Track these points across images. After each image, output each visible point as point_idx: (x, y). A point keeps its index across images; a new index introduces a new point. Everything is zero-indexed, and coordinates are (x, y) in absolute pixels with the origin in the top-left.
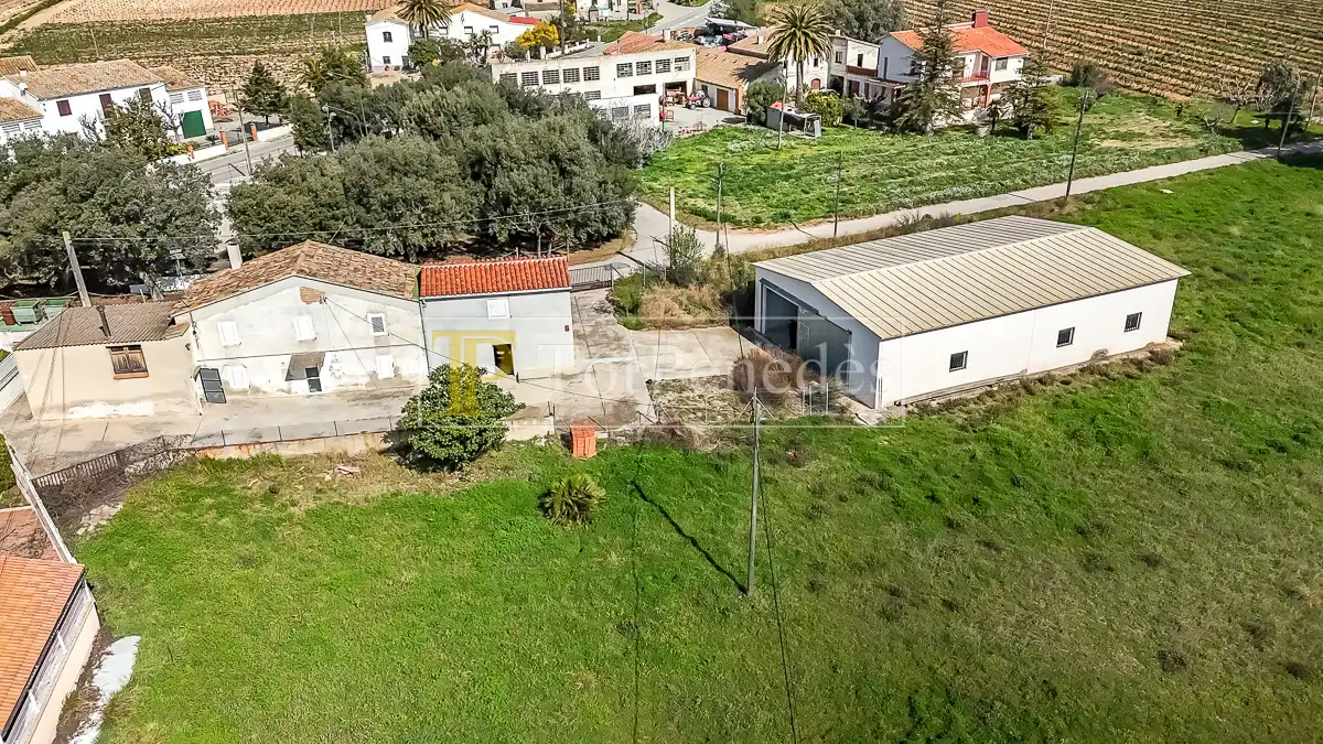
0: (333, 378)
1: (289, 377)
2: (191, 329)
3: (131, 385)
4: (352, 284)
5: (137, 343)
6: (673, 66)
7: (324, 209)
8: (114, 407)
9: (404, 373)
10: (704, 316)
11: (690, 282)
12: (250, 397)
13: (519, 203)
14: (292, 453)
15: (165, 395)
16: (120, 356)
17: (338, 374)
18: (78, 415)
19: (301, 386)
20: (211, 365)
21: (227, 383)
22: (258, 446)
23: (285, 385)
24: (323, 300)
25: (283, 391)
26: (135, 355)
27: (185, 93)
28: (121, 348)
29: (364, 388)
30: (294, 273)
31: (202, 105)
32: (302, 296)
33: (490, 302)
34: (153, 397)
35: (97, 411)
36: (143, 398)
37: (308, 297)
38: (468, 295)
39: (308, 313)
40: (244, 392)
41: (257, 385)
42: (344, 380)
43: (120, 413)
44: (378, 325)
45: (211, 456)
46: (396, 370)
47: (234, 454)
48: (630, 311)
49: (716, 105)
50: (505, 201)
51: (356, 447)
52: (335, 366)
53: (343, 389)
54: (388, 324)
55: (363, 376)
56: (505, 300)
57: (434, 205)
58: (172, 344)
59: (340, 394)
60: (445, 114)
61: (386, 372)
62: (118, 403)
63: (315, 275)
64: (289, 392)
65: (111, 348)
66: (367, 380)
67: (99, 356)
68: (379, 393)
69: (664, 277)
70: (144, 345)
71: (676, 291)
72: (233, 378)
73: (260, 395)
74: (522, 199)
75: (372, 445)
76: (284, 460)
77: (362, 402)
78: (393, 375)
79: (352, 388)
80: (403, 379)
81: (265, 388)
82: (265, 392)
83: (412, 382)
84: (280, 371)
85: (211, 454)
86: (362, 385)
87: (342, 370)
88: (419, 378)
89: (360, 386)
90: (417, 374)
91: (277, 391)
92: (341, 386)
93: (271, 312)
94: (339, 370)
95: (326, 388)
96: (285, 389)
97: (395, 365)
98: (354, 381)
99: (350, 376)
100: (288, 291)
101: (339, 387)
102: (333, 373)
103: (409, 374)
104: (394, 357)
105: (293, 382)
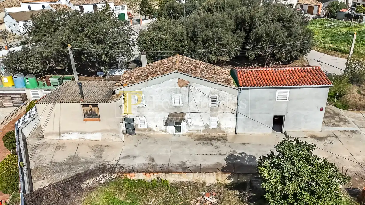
0: (187, 126)
1: (166, 124)
2: (123, 97)
3: (92, 125)
4: (203, 78)
5: (96, 104)
8: (82, 135)
9: (223, 127)
12: (147, 133)
14: (174, 179)
15: (107, 131)
16: (88, 109)
17: (190, 124)
18: (66, 137)
19: (171, 129)
20: (130, 116)
21: (137, 125)
22: (155, 174)
23: (163, 128)
24: (188, 86)
25: (162, 131)
26: (95, 109)
27: (120, 7)
28: (88, 105)
29: (201, 133)
30: (176, 71)
31: (125, 12)
32: (179, 84)
33: (278, 91)
34: (101, 131)
35: (74, 137)
36: (97, 132)
37: (182, 84)
39: (180, 92)
40: (144, 130)
41: (151, 127)
42: (193, 128)
43: (85, 138)
44: (214, 100)
45: (129, 177)
46: (219, 125)
47: (141, 177)
49: (306, 12)
51: (210, 179)
52: (189, 121)
53: (191, 132)
54: (219, 100)
55: (202, 126)
56: (288, 91)
58: (113, 105)
59: (190, 135)
61: (213, 126)
62: (84, 133)
63: (186, 72)
64: (165, 132)
65: (83, 105)
66: (203, 128)
67: (77, 109)
68: (210, 136)
70: (99, 105)
71: (357, 88)
72: (140, 123)
73: (152, 132)
75: (220, 180)
76: (169, 183)
77: (202, 142)
78: (217, 127)
79: (196, 132)
80: (222, 130)
81: (154, 129)
82: (154, 131)
83: (227, 132)
84: (162, 121)
85: (129, 176)
86: (201, 131)
87: (192, 123)
88: (230, 130)
89: (200, 132)
90: (229, 128)
91: (160, 131)
92: (190, 130)
93: (162, 90)
94: (190, 123)
95: (183, 131)
96: (164, 130)
97: (219, 122)
98: (197, 129)
99: (196, 126)
100: (171, 80)
101: (189, 131)
102: (188, 124)
103: (225, 128)
104: (219, 118)
105: (167, 127)
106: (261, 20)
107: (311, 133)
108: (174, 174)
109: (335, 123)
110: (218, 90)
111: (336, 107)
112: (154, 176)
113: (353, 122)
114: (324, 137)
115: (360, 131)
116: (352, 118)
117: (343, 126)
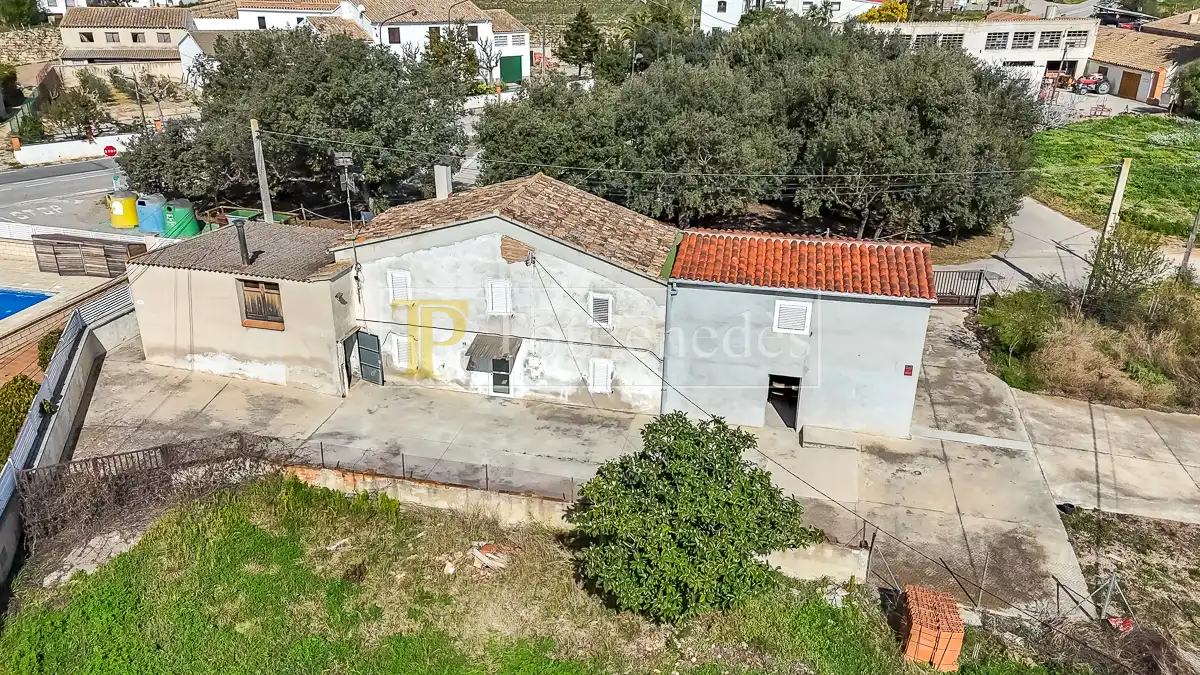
0: (527, 377)
1: (471, 367)
2: (353, 272)
3: (261, 338)
4: (575, 242)
5: (275, 281)
6: (1063, 40)
7: (584, 144)
8: (238, 364)
9: (627, 391)
10: (1167, 389)
11: (1130, 321)
12: (416, 384)
13: (851, 162)
15: (303, 361)
16: (254, 295)
17: (535, 373)
18: (202, 365)
19: (483, 380)
20: (372, 329)
21: (389, 356)
22: (369, 479)
23: (462, 374)
24: (531, 260)
25: (458, 382)
26: (270, 296)
27: (510, 36)
28: (256, 284)
29: (566, 401)
30: (497, 213)
31: (523, 51)
32: (504, 250)
33: (781, 303)
34: (286, 360)
35: (215, 366)
36: (276, 359)
37: (513, 252)
38: (748, 286)
39: (508, 276)
42: (542, 384)
43: (247, 374)
44: (601, 307)
45: (302, 479)
46: (615, 383)
47: (331, 481)
48: (1014, 354)
49: (1117, 90)
50: (829, 157)
51: (513, 513)
52: (533, 362)
53: (537, 397)
55: (568, 384)
56: (808, 304)
57: (726, 154)
58: (320, 289)
59: (531, 404)
60: (768, 52)
61: (599, 386)
62: (243, 358)
63: (525, 220)
64: (467, 385)
65: (245, 281)
66: (569, 390)
67: (229, 290)
68: (585, 413)
69: (1077, 305)
70: (285, 285)
71: (1105, 334)
72: (398, 352)
73: (429, 383)
74: (856, 156)
75: (537, 517)
76: (403, 509)
77: (555, 424)
78: (610, 391)
79: (550, 398)
80: (623, 399)
81: (437, 373)
82: (435, 380)
83: (637, 407)
84: (459, 353)
85: (302, 475)
86: (564, 395)
87: (540, 369)
88: (646, 402)
89: (561, 397)
90: (645, 397)
91: (452, 381)
92: (536, 391)
93: (457, 266)
94: (536, 368)
95: (515, 390)
96: (463, 381)
97: (614, 377)
98: (554, 389)
99: (552, 380)
100: (484, 239)
101: (533, 393)
102: (528, 371)
103: (633, 394)
104: (615, 363)
105: (474, 374)
106: (852, 99)
107: (877, 439)
108: (417, 484)
109: (968, 422)
110: (611, 282)
111: (1004, 380)
112: (364, 485)
113: (1029, 427)
114: (906, 455)
115: (1031, 454)
116: (1034, 415)
117: (991, 433)
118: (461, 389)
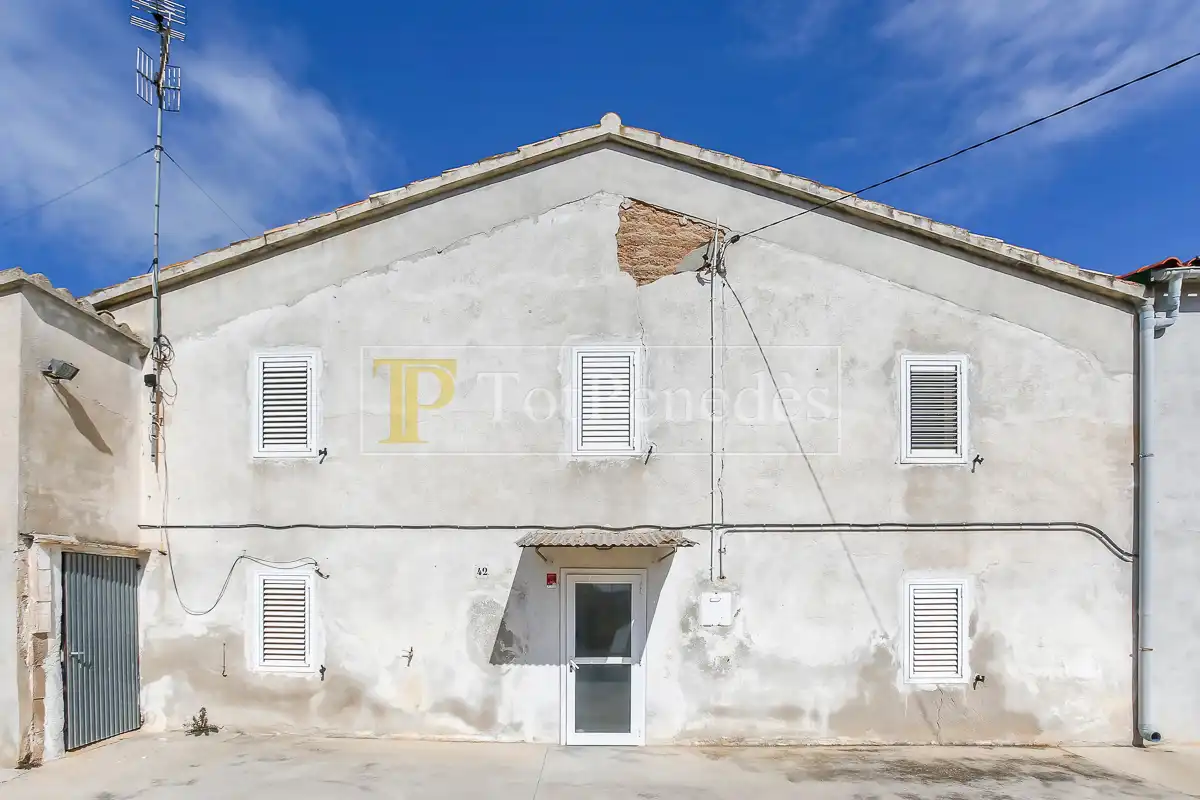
0: (693, 666)
1: (505, 648)
9: (1018, 670)
12: (315, 725)
17: (719, 649)
23: (470, 678)
24: (714, 265)
25: (458, 709)
29: (823, 732)
32: (627, 247)
37: (652, 247)
39: (639, 325)
40: (296, 697)
41: (353, 667)
42: (742, 684)
44: (932, 407)
46: (983, 650)
52: (715, 609)
53: (730, 726)
54: (982, 411)
55: (828, 672)
64: (485, 719)
66: (827, 696)
73: (361, 723)
78: (968, 675)
79: (771, 728)
80: (1013, 703)
81: (385, 690)
82: (379, 710)
83: (1057, 724)
84: (464, 607)
86: (815, 716)
87: (738, 633)
89: (806, 725)
90: (1076, 685)
91: (437, 708)
92: (720, 712)
93: (474, 310)
94: (724, 630)
95: (650, 715)
96: (474, 704)
97: (979, 628)
98: (777, 693)
99: (773, 666)
100: (565, 216)
101: (710, 721)
102: (697, 643)
103: (1042, 681)
104: (981, 581)
105: (511, 670)
110: (962, 313)
118: (463, 730)
